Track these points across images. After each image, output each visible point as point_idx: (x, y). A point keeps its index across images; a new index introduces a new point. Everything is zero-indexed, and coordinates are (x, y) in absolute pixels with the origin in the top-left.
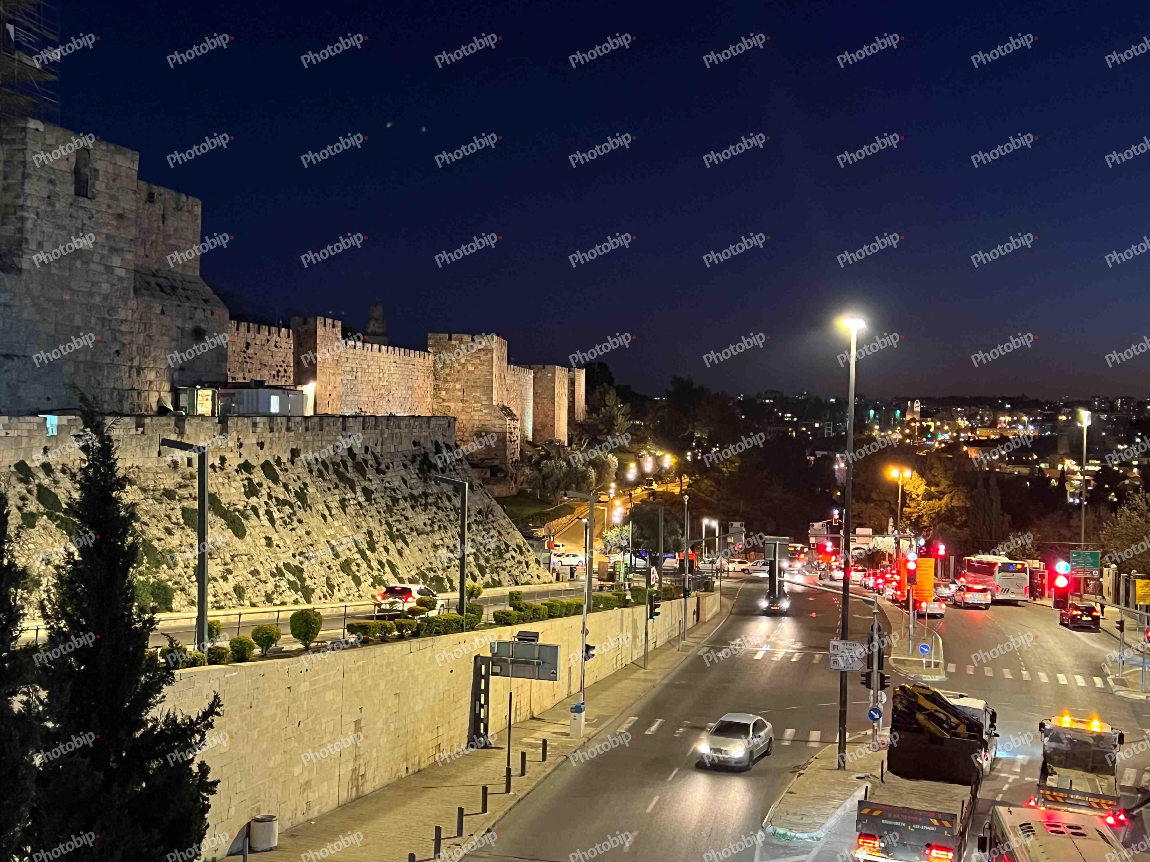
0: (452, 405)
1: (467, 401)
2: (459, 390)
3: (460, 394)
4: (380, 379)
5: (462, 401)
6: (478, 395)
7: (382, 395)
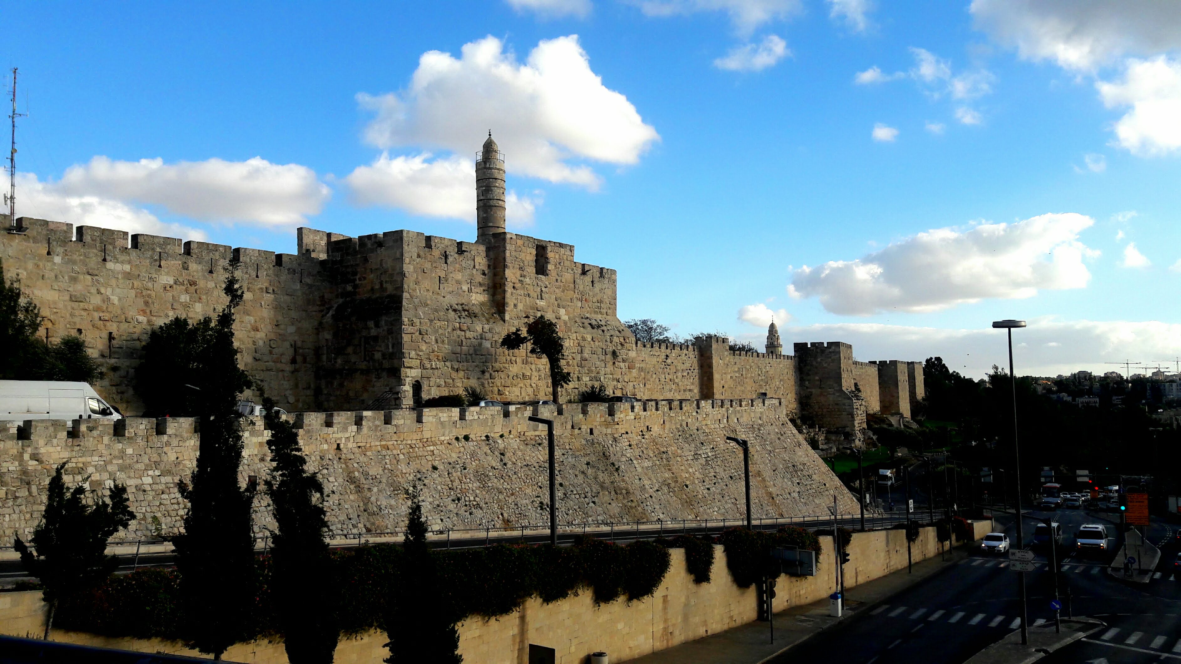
0: (813, 391)
1: (824, 388)
2: (818, 380)
3: (818, 383)
4: (759, 375)
5: (820, 388)
6: (831, 383)
7: (761, 385)
